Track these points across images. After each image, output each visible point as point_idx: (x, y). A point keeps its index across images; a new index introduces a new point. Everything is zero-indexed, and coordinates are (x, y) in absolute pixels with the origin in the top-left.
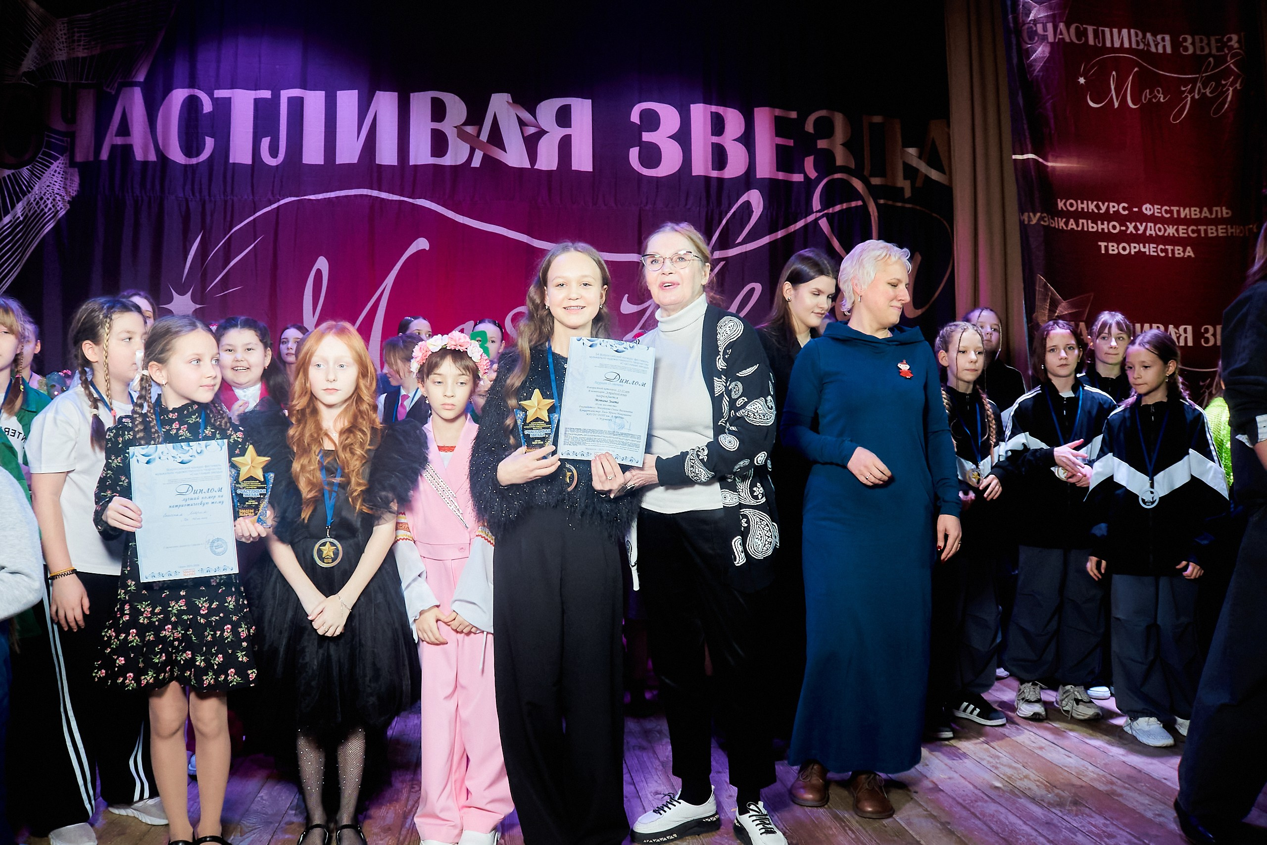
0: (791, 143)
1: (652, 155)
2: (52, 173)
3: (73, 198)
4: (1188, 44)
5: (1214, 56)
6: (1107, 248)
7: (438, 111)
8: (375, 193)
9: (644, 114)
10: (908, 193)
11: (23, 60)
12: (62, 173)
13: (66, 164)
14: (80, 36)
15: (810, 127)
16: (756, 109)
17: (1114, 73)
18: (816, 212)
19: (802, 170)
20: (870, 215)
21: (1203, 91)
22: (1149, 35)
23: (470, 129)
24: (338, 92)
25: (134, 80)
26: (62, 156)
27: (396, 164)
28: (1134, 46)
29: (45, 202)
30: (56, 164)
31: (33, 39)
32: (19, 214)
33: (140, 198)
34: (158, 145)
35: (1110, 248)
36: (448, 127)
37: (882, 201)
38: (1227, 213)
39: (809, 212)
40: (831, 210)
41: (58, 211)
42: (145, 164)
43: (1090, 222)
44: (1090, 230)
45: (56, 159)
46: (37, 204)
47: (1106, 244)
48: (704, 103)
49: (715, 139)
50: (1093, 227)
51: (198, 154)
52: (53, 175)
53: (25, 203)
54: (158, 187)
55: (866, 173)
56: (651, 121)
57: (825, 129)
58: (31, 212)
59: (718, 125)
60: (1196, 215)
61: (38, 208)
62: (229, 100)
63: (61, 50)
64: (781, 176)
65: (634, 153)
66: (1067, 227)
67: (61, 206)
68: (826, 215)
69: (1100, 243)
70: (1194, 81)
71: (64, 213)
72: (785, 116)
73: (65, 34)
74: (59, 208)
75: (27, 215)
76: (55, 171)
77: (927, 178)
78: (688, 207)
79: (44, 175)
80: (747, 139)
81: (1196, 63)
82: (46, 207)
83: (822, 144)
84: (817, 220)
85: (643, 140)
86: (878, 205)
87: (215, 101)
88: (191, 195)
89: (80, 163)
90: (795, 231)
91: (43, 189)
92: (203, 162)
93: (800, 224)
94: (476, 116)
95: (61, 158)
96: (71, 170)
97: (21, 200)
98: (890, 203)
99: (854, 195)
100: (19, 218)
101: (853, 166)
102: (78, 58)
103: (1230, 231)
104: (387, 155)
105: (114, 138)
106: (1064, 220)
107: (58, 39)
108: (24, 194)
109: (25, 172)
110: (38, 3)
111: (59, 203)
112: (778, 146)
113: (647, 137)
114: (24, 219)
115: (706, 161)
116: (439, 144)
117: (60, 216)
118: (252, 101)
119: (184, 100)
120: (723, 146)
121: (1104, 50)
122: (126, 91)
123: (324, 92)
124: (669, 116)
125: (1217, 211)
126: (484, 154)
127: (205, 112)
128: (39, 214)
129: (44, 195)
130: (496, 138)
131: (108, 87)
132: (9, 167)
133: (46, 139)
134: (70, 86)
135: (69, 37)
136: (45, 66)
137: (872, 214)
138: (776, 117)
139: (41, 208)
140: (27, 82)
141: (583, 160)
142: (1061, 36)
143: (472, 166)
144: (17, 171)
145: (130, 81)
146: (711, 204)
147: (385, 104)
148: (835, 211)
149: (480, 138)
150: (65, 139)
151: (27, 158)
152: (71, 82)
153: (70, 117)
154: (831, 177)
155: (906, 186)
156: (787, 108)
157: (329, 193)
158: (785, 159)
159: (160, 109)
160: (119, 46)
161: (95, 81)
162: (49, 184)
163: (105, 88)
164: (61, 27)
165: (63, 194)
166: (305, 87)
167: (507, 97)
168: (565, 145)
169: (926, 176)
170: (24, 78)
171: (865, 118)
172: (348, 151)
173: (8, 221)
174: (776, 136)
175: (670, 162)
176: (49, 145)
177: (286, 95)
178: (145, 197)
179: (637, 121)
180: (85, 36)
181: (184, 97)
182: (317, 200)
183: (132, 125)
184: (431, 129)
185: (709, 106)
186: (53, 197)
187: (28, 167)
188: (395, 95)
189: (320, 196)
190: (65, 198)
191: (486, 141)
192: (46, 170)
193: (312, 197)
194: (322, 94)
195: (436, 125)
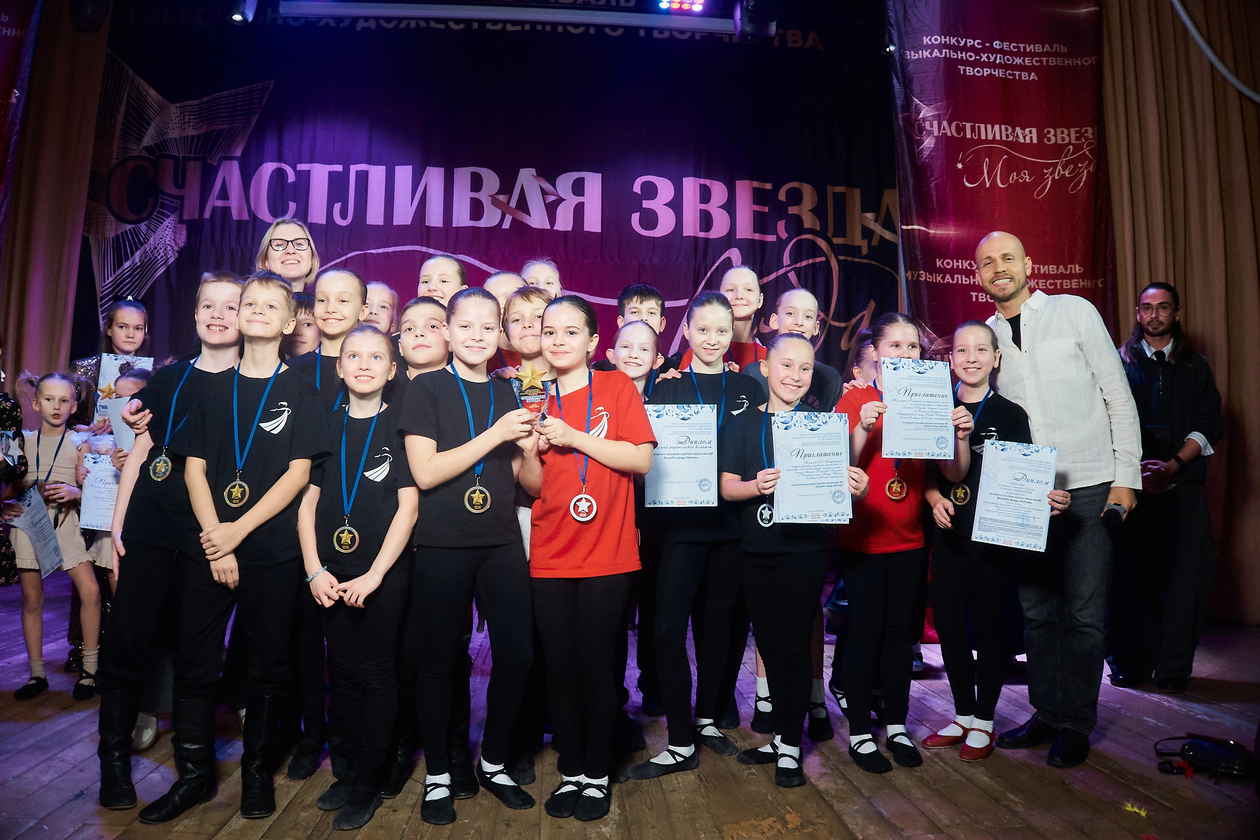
0: (766, 209)
1: (650, 219)
2: (165, 228)
3: (181, 248)
4: (1051, 135)
5: (1073, 145)
6: (977, 297)
7: (477, 183)
8: (426, 250)
9: (644, 185)
10: (865, 251)
11: (143, 137)
12: (172, 228)
13: (176, 221)
14: (190, 119)
15: (782, 196)
16: (737, 182)
17: (987, 159)
18: (786, 266)
19: (775, 232)
20: (832, 270)
21: (1062, 173)
22: (1018, 129)
23: (502, 198)
24: (396, 167)
25: (232, 155)
26: (173, 214)
27: (441, 225)
28: (1004, 138)
29: (158, 251)
30: (167, 221)
31: (152, 120)
32: (137, 261)
33: (235, 250)
34: (250, 207)
35: (980, 297)
36: (483, 197)
37: (841, 258)
38: (1080, 270)
39: (780, 266)
40: (798, 265)
41: (168, 259)
42: (240, 222)
43: (963, 276)
44: (964, 282)
45: (168, 217)
46: (151, 253)
47: (976, 294)
48: (695, 176)
49: (703, 206)
50: (966, 281)
52: (166, 230)
53: (142, 252)
55: (830, 234)
56: (650, 191)
57: (795, 197)
58: (147, 259)
59: (705, 195)
60: (1053, 271)
61: (153, 256)
62: (308, 172)
63: (174, 129)
64: (757, 236)
65: (635, 218)
66: (944, 280)
67: (171, 254)
68: (795, 269)
69: (971, 293)
70: (1055, 165)
71: (173, 260)
72: (762, 187)
73: (178, 117)
74: (169, 256)
75: (143, 261)
76: (167, 227)
77: (882, 238)
78: (679, 261)
79: (158, 230)
80: (730, 207)
81: (1058, 150)
82: (159, 255)
83: (792, 210)
84: (786, 273)
85: (643, 207)
86: (839, 261)
87: (298, 173)
89: (187, 220)
90: (767, 282)
91: (157, 240)
93: (773, 276)
94: (507, 187)
95: (172, 216)
96: (179, 225)
97: (139, 249)
98: (850, 259)
99: (819, 252)
100: (137, 263)
101: (818, 229)
102: (188, 136)
103: (1081, 284)
104: (435, 218)
105: (216, 201)
106: (941, 275)
107: (172, 120)
108: (142, 245)
109: (143, 226)
110: (157, 91)
111: (170, 252)
112: (754, 211)
113: (646, 204)
114: (141, 264)
115: (695, 224)
116: (477, 209)
117: (170, 263)
118: (327, 174)
119: (273, 172)
120: (709, 212)
121: (980, 141)
122: (225, 165)
123: (385, 167)
124: (665, 188)
125: (1071, 268)
126: (513, 218)
127: (289, 182)
128: (153, 261)
129: (158, 245)
130: (523, 205)
131: (211, 160)
132: (130, 223)
133: (160, 200)
134: (181, 158)
135: (181, 120)
136: (161, 142)
137: (833, 268)
138: (754, 188)
139: (155, 256)
140: (147, 155)
141: (593, 223)
142: (944, 132)
143: (503, 228)
144: (136, 226)
145: (229, 155)
146: (698, 259)
147: (434, 177)
148: (802, 265)
149: (510, 205)
150: (176, 201)
151: (144, 215)
152: (181, 155)
153: (180, 183)
154: (799, 238)
155: (864, 244)
156: (764, 180)
157: (387, 249)
158: (761, 223)
159: (253, 179)
160: (220, 127)
161: (201, 155)
162: (162, 237)
163: (208, 161)
164: (174, 109)
165: (173, 245)
166: (369, 163)
167: (533, 171)
168: (579, 210)
169: (881, 236)
170: (144, 152)
171: (829, 187)
172: (403, 215)
173: (128, 266)
174: (754, 204)
175: (665, 225)
176: (163, 206)
177: (354, 169)
178: (239, 250)
179: (639, 192)
180: (194, 119)
181: (273, 169)
182: (377, 254)
183: (230, 191)
184: (471, 198)
185: (698, 179)
186: (165, 247)
187: (145, 223)
188: (443, 169)
189: (380, 251)
190: (175, 248)
191: (514, 207)
192: (160, 226)
193: (374, 252)
194: (382, 168)
195: (474, 195)
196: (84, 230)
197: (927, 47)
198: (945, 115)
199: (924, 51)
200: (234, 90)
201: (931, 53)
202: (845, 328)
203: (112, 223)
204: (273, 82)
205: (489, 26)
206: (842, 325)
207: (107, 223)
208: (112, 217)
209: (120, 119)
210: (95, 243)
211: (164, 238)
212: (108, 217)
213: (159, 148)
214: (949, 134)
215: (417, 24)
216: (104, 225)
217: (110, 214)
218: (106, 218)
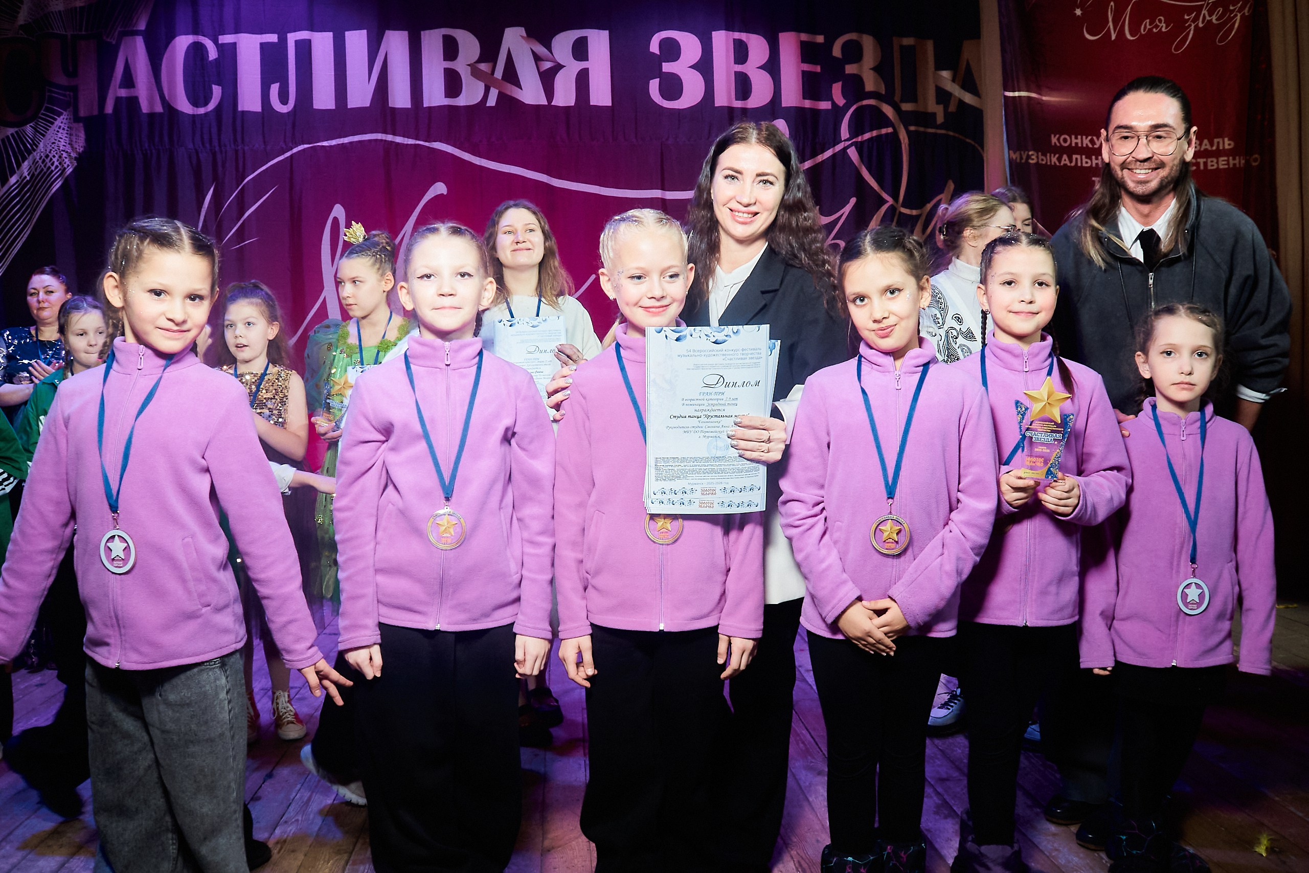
0: (818, 69)
1: (672, 87)
2: (57, 129)
3: (79, 154)
7: (451, 50)
8: (390, 138)
9: (663, 43)
10: (940, 119)
11: (18, 13)
12: (66, 128)
13: (70, 119)
15: (837, 52)
16: (781, 35)
18: (845, 141)
19: (829, 98)
20: (901, 144)
21: (1208, 17)
23: (483, 67)
24: (347, 33)
25: (135, 29)
26: (65, 111)
27: (409, 106)
29: (51, 159)
30: (60, 120)
32: (26, 174)
33: (149, 152)
34: (163, 94)
36: (461, 66)
37: (912, 128)
39: (837, 140)
40: (860, 139)
41: (65, 169)
42: (152, 115)
43: (1083, 156)
45: (59, 114)
46: (43, 163)
48: (727, 29)
49: (739, 68)
51: (206, 104)
52: (58, 131)
53: (31, 163)
54: (166, 139)
55: (897, 98)
56: (671, 50)
57: (853, 53)
58: (38, 171)
59: (741, 53)
61: (45, 166)
62: (234, 45)
64: (807, 104)
65: (654, 85)
67: (68, 163)
68: (855, 144)
71: (71, 170)
72: (812, 40)
75: (33, 174)
76: (60, 127)
77: (961, 102)
79: (49, 132)
80: (772, 67)
82: (52, 164)
83: (850, 69)
84: (845, 149)
85: (663, 71)
86: (909, 133)
87: (220, 47)
88: (201, 145)
89: (84, 117)
90: (823, 161)
91: (49, 146)
92: (211, 111)
93: (828, 153)
94: (489, 52)
95: (65, 113)
96: (75, 125)
97: (26, 159)
98: (922, 129)
99: (884, 121)
100: (26, 177)
101: (883, 91)
102: (76, 8)
104: (400, 97)
105: (119, 90)
108: (29, 153)
109: (29, 129)
111: (66, 160)
112: (804, 72)
113: (667, 67)
114: (31, 178)
115: (729, 91)
116: (453, 84)
117: (68, 173)
118: (259, 46)
119: (188, 47)
120: (746, 74)
122: (127, 40)
123: (332, 33)
124: (690, 45)
126: (499, 93)
127: (211, 59)
128: (45, 173)
129: (50, 152)
130: (511, 75)
131: (108, 37)
132: (13, 125)
133: (47, 94)
134: (69, 38)
136: (42, 18)
137: (902, 142)
138: (801, 42)
139: (47, 166)
140: (25, 36)
141: (601, 94)
143: (488, 105)
144: (20, 129)
145: (131, 29)
147: (396, 43)
148: (865, 139)
149: (495, 76)
150: (68, 93)
151: (29, 114)
152: (70, 33)
153: (71, 69)
154: (860, 104)
155: (939, 111)
156: (813, 31)
157: (342, 139)
158: (812, 86)
159: (164, 58)
161: (94, 32)
162: (54, 141)
163: (105, 38)
165: (69, 150)
166: (312, 29)
167: (521, 31)
168: (583, 79)
169: (960, 99)
170: (20, 31)
171: (895, 40)
172: (360, 95)
173: (15, 181)
174: (802, 62)
175: (692, 93)
176: (52, 101)
177: (292, 38)
178: (154, 151)
179: (656, 51)
181: (188, 44)
182: (331, 147)
183: (136, 76)
184: (444, 68)
185: (731, 32)
186: (59, 154)
187: (31, 124)
188: (406, 33)
189: (334, 142)
190: (72, 155)
191: (500, 78)
192: (50, 127)
193: (325, 144)
194: (329, 35)
195: (449, 65)
202: (917, 217)
206: (914, 212)
211: (57, 142)
213: (40, 26)
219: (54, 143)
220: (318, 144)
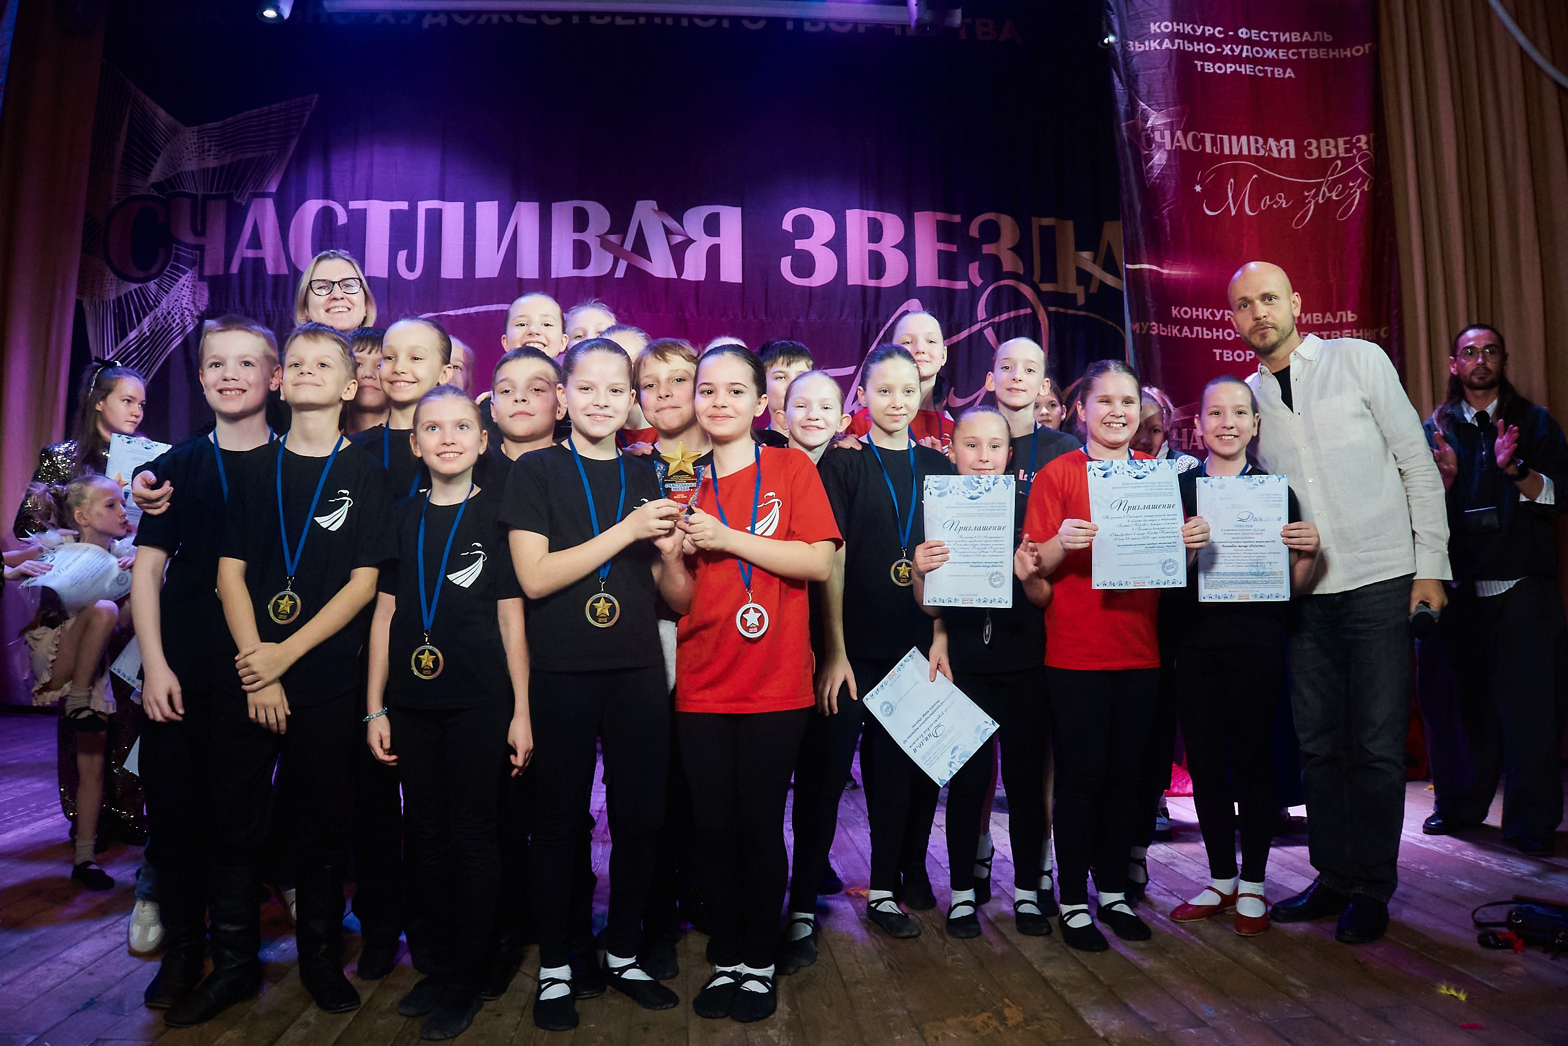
0: (954, 248)
1: (805, 264)
4: (1313, 148)
5: (1341, 158)
7: (581, 221)
9: (796, 220)
10: (1081, 300)
11: (151, 171)
12: (190, 287)
13: (195, 277)
14: (211, 146)
15: (974, 231)
16: (916, 214)
17: (1232, 180)
18: (981, 321)
19: (966, 277)
20: (1040, 324)
21: (1328, 195)
22: (1271, 141)
23: (613, 238)
24: (478, 204)
25: (266, 191)
26: (191, 269)
27: (537, 278)
28: (1253, 152)
29: (173, 316)
30: (184, 277)
31: (161, 149)
32: (146, 330)
33: (271, 313)
34: (290, 257)
35: (1225, 355)
36: (590, 237)
37: (1052, 309)
38: (1353, 317)
39: (973, 321)
40: (997, 319)
41: (186, 326)
42: (277, 278)
43: (1204, 329)
44: (1205, 337)
45: (184, 272)
46: (164, 319)
47: (1221, 351)
48: (862, 207)
49: (873, 247)
50: (1207, 335)
52: (182, 289)
53: (152, 318)
55: (1036, 278)
56: (804, 227)
57: (991, 232)
58: (158, 328)
59: (875, 232)
60: (1318, 320)
61: (166, 323)
62: (364, 212)
63: (190, 160)
64: (943, 283)
65: (786, 263)
66: (1181, 334)
67: (190, 321)
68: (992, 325)
69: (1214, 350)
70: (1318, 186)
71: (192, 328)
72: (949, 220)
73: (195, 143)
74: (187, 323)
75: (154, 330)
76: (184, 285)
77: (1102, 284)
78: (843, 318)
79: (172, 289)
80: (907, 246)
81: (1322, 166)
82: (174, 322)
83: (987, 249)
84: (981, 330)
85: (796, 248)
86: (1048, 313)
87: (351, 213)
89: (209, 276)
90: (959, 342)
91: (171, 303)
93: (964, 334)
94: (620, 224)
95: (190, 271)
96: (201, 284)
97: (148, 314)
98: (1062, 310)
99: (1023, 302)
100: (145, 333)
101: (1021, 272)
102: (208, 169)
104: (528, 272)
105: (245, 251)
106: (1178, 327)
107: (187, 149)
108: (151, 309)
109: (152, 285)
110: (167, 111)
111: (188, 318)
112: (939, 251)
113: (799, 244)
114: (151, 334)
115: (862, 269)
116: (581, 255)
117: (189, 331)
118: (388, 213)
119: (318, 212)
120: (880, 253)
121: (1222, 157)
122: (256, 202)
123: (463, 203)
124: (823, 223)
125: (1341, 315)
126: (629, 265)
127: (339, 224)
128: (166, 330)
129: (172, 309)
130: (641, 248)
131: (238, 198)
132: (136, 281)
133: (174, 251)
134: (200, 198)
135: (199, 147)
136: (174, 177)
137: (1042, 322)
138: (938, 222)
139: (169, 322)
140: (156, 194)
141: (732, 271)
142: (1178, 144)
143: (616, 276)
144: (144, 284)
145: (261, 191)
146: (867, 315)
147: (526, 215)
148: (1002, 319)
149: (625, 247)
150: (195, 252)
151: (154, 270)
152: (200, 193)
153: (199, 228)
154: (997, 284)
155: (1080, 292)
156: (951, 211)
157: (468, 309)
158: (948, 266)
159: (293, 221)
160: (250, 155)
161: (225, 192)
162: (177, 298)
163: (235, 199)
164: (190, 136)
165: (192, 309)
166: (443, 198)
167: (653, 204)
169: (1101, 281)
170: (152, 189)
171: (1034, 220)
172: (488, 265)
173: (134, 337)
174: (938, 242)
175: (825, 271)
176: (178, 258)
177: (423, 206)
178: (276, 313)
179: (790, 229)
180: (215, 146)
181: (318, 209)
182: (456, 316)
183: (264, 237)
184: (574, 240)
185: (866, 211)
186: (181, 312)
187: (155, 281)
188: (537, 204)
189: (460, 312)
190: (194, 313)
191: (630, 250)
192: (174, 284)
193: (451, 313)
194: (460, 205)
195: (577, 236)
196: (77, 292)
197: (1155, 36)
198: (1179, 123)
199: (1152, 41)
200: (266, 108)
201: (1160, 44)
203: (113, 281)
204: (317, 96)
205: (593, 20)
207: (105, 281)
208: (112, 275)
209: (120, 149)
210: (90, 307)
211: (180, 299)
212: (107, 273)
213: (171, 186)
214: (1184, 148)
215: (501, 19)
216: (102, 284)
217: (108, 270)
218: (104, 275)
219: (176, 300)
220: (444, 313)
